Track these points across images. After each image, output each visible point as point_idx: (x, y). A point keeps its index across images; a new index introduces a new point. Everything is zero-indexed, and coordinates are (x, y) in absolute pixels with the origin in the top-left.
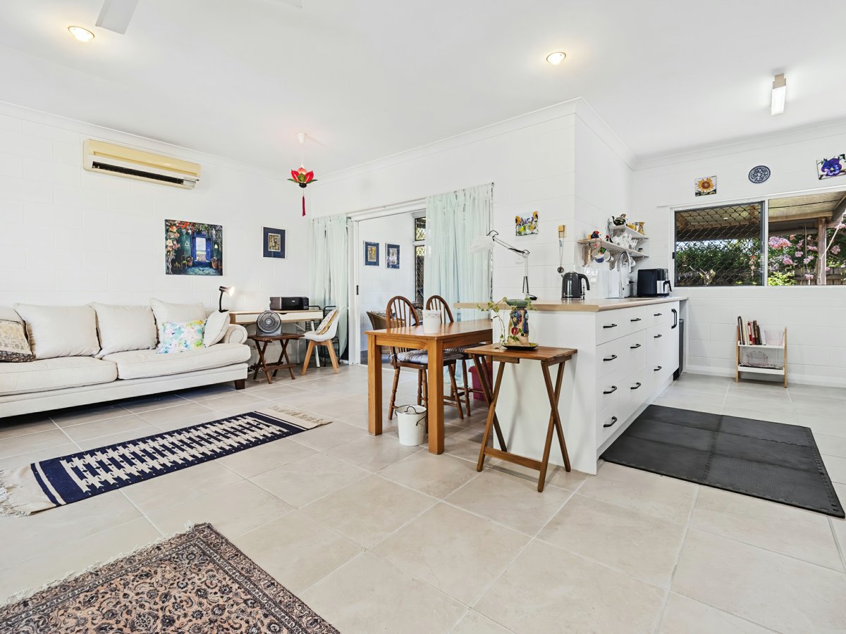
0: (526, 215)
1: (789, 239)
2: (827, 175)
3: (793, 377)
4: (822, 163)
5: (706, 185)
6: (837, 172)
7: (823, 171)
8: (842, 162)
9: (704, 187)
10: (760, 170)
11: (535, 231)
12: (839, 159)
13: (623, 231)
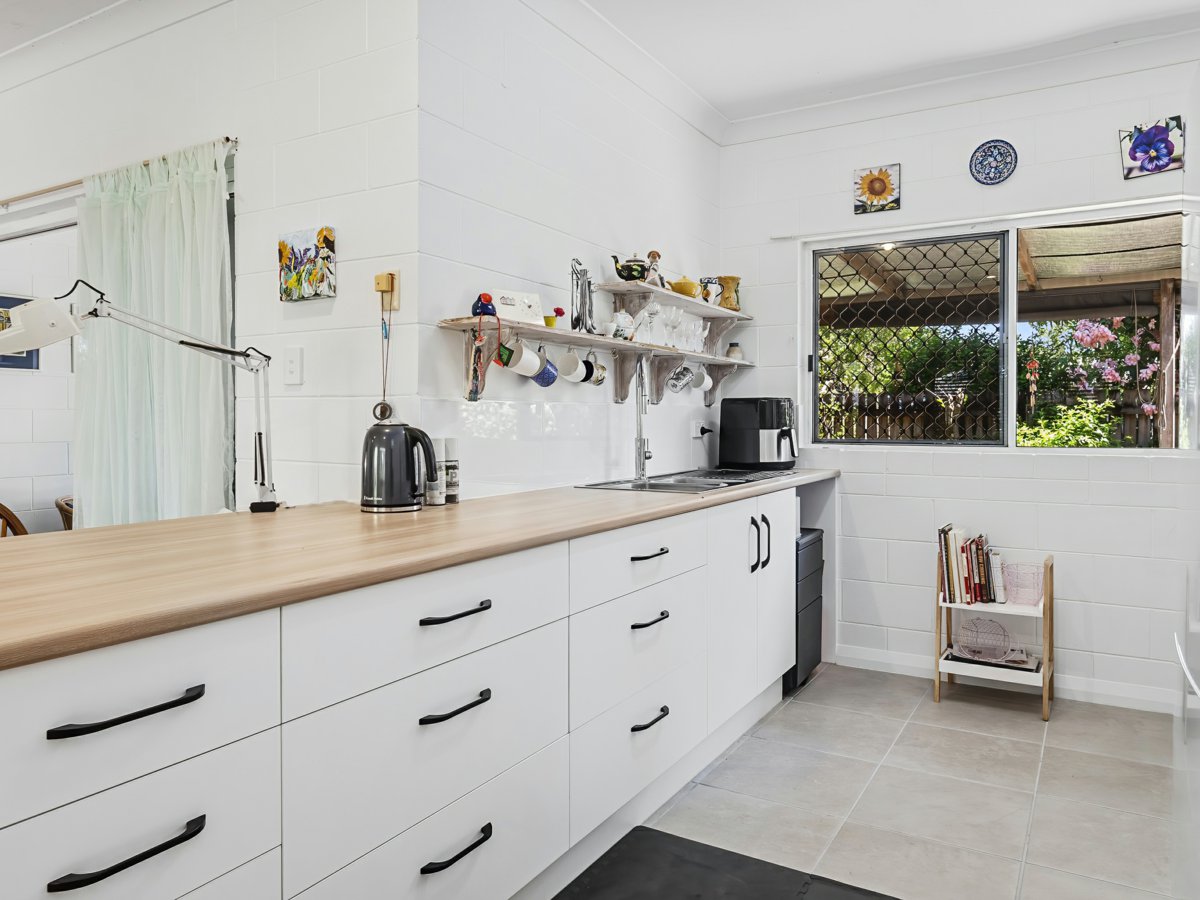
0: (304, 240)
1: (1110, 327)
2: (1142, 168)
3: (1073, 685)
4: (1131, 136)
5: (877, 186)
6: (1165, 160)
7: (1134, 158)
8: (1174, 136)
9: (873, 191)
10: (996, 152)
11: (323, 288)
12: (1166, 129)
13: (645, 296)
